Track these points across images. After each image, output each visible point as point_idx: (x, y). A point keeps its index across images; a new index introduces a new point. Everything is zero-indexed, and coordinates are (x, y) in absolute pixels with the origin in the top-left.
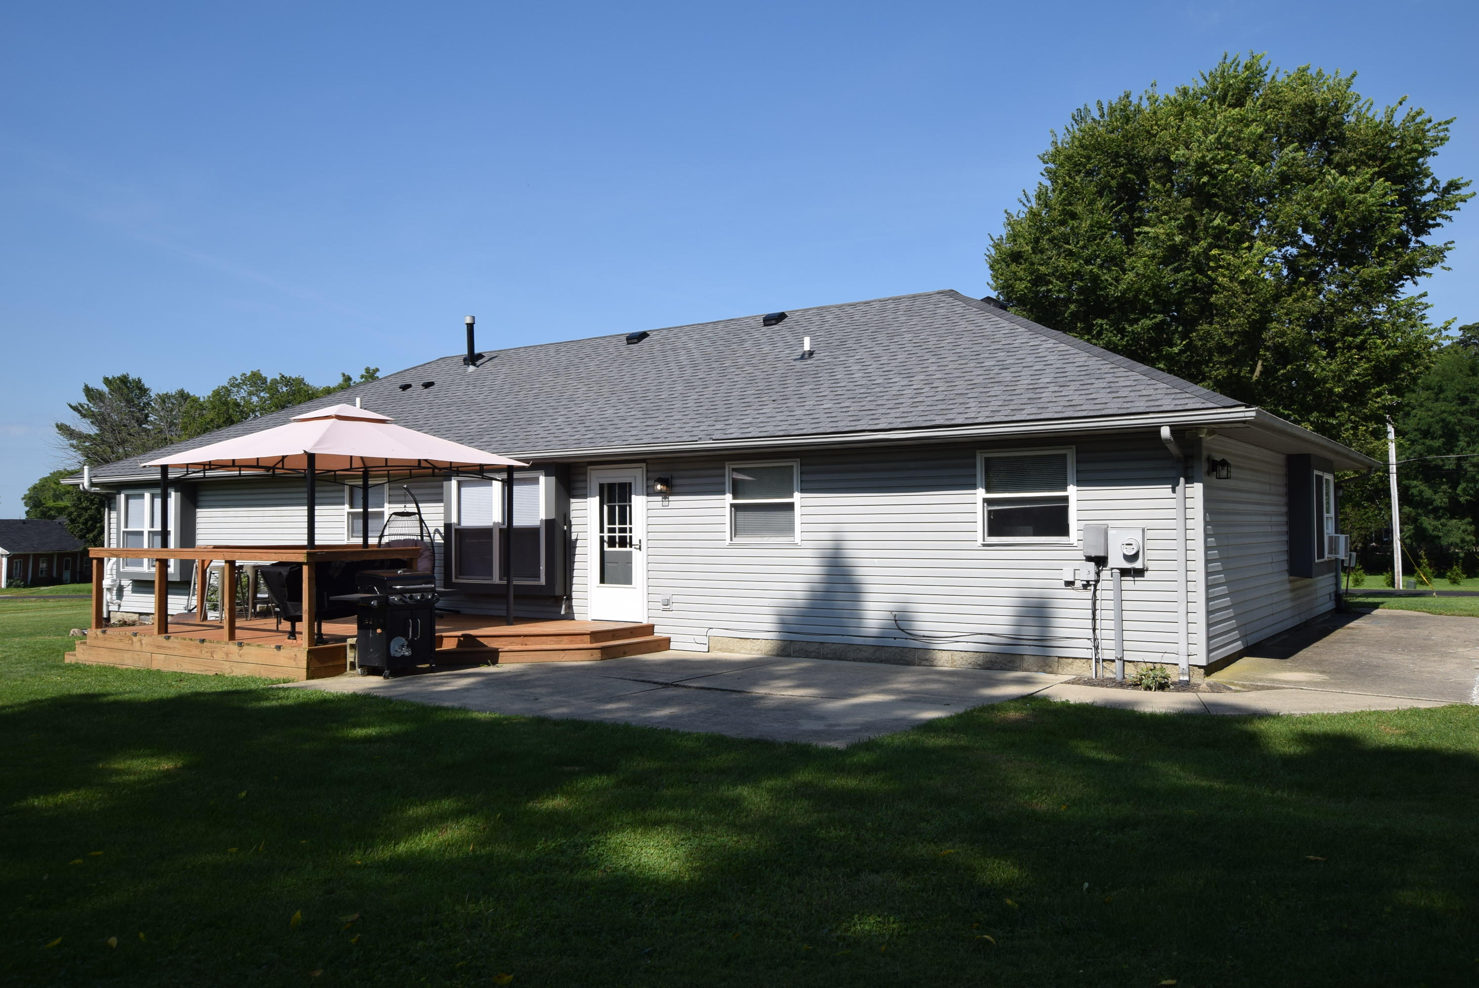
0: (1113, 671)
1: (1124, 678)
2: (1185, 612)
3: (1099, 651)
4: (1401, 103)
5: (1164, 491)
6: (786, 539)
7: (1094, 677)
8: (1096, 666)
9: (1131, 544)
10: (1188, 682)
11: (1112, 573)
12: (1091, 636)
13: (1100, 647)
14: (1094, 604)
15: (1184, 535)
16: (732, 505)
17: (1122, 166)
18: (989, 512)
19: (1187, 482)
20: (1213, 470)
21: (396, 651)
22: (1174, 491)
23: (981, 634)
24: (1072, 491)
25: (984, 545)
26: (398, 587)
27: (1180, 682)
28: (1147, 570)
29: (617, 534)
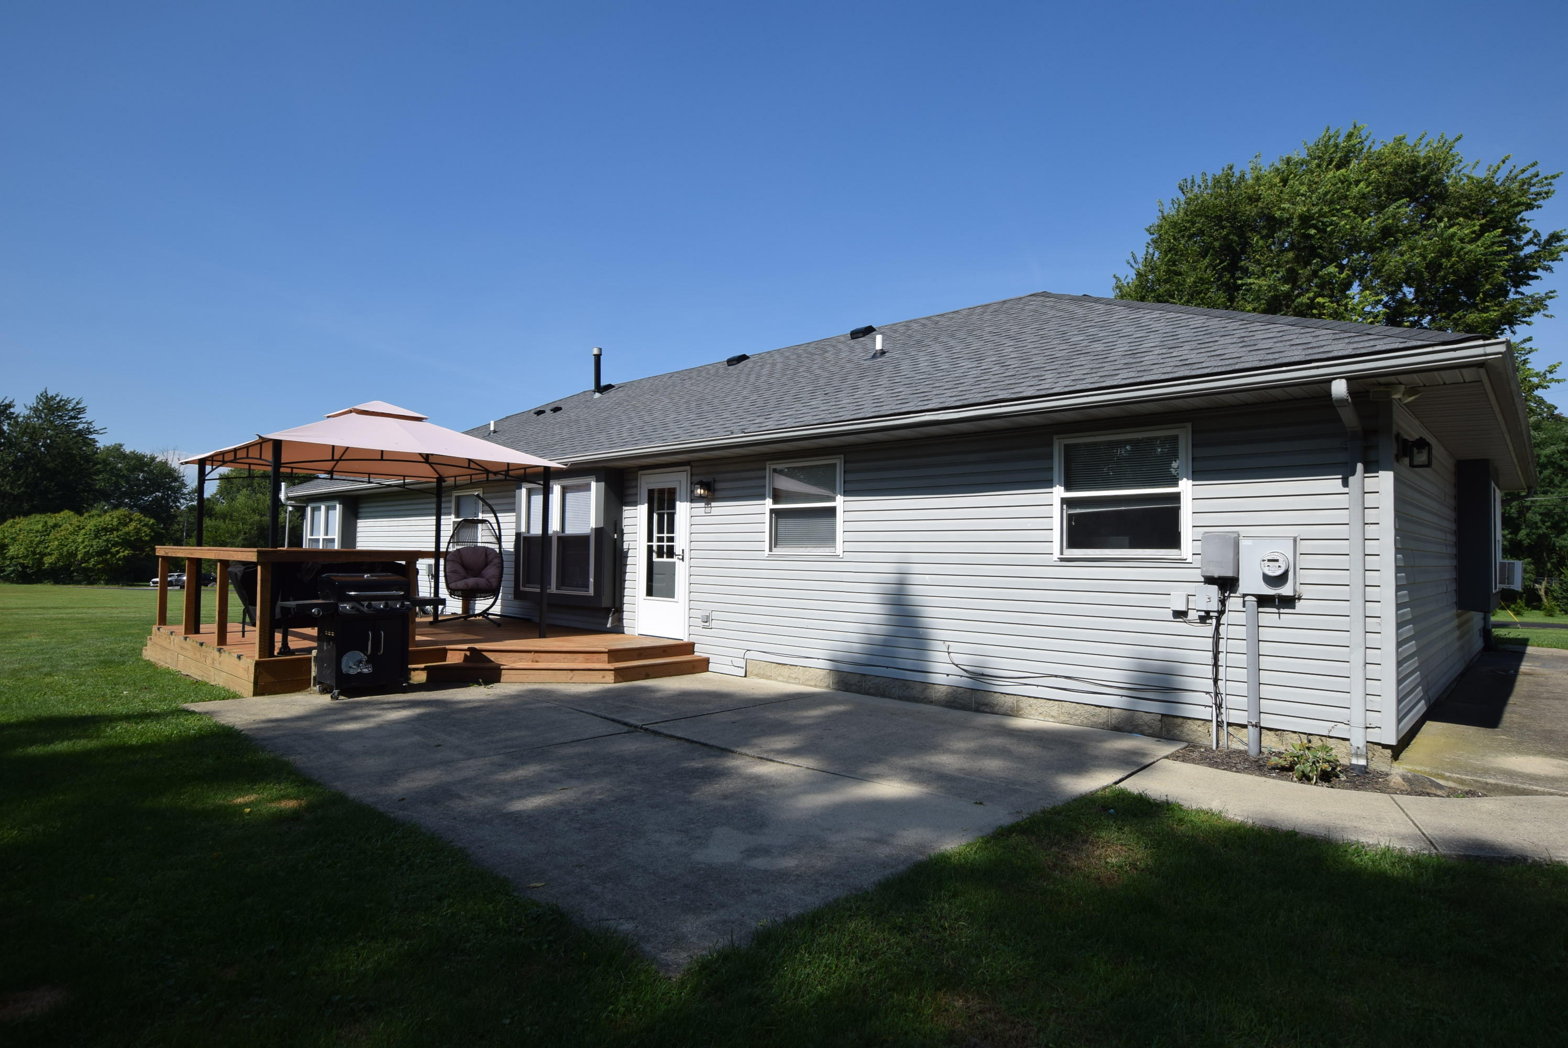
0: (1243, 741)
1: (1261, 752)
2: (1362, 663)
3: (1223, 710)
4: (1504, 162)
5: (1333, 483)
6: (827, 549)
7: (1214, 747)
8: (1217, 731)
9: (1277, 561)
10: (1365, 767)
11: (1244, 602)
12: (1211, 689)
13: (1224, 706)
14: (1216, 644)
15: (1361, 548)
16: (772, 511)
17: (1226, 228)
18: (1070, 517)
19: (1366, 470)
20: (1405, 455)
21: (350, 667)
22: (1345, 484)
23: (1056, 676)
24: (1185, 487)
25: (1062, 560)
26: (353, 593)
27: (1353, 767)
28: (1299, 599)
29: (665, 544)
